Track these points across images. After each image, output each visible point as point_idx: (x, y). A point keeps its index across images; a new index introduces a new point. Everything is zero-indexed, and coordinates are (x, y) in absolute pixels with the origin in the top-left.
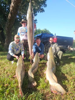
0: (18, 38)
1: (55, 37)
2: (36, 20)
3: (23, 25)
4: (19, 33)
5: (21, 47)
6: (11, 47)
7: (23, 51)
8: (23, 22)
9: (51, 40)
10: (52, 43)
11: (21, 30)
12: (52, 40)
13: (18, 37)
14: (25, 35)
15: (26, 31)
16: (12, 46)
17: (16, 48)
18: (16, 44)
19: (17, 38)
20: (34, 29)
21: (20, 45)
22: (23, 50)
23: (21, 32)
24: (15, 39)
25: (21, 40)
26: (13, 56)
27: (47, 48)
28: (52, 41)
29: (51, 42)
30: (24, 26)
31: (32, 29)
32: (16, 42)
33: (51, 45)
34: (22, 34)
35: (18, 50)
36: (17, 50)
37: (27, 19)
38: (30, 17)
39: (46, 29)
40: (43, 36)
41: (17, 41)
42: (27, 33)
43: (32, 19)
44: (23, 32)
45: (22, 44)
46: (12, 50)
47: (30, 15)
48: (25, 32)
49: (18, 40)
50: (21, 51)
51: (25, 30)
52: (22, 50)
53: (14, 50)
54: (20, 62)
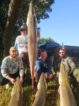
0: (15, 52)
1: (63, 47)
2: (39, 29)
3: (22, 33)
4: (17, 44)
5: (19, 63)
6: (5, 65)
7: (22, 69)
8: (22, 30)
9: (61, 53)
10: (63, 57)
11: (19, 40)
12: (63, 53)
13: (16, 50)
14: (24, 46)
15: (26, 41)
16: (5, 63)
17: (12, 65)
18: (12, 59)
19: (13, 51)
20: (38, 39)
21: (17, 60)
22: (23, 67)
23: (19, 43)
24: (11, 53)
25: (19, 53)
26: (6, 78)
27: (56, 63)
28: (63, 55)
29: (61, 55)
30: (24, 35)
31: (33, 38)
32: (12, 57)
33: (61, 59)
34: (21, 45)
35: (15, 68)
36: (13, 69)
37: (27, 25)
38: (31, 23)
39: (50, 38)
40: (48, 45)
41: (14, 56)
42: (27, 44)
43: (34, 25)
44: (22, 43)
45: (21, 59)
46: (6, 68)
47: (31, 19)
48: (25, 43)
49: (15, 54)
50: (19, 69)
51: (25, 39)
52: (20, 67)
53: (8, 69)
54: (16, 90)
